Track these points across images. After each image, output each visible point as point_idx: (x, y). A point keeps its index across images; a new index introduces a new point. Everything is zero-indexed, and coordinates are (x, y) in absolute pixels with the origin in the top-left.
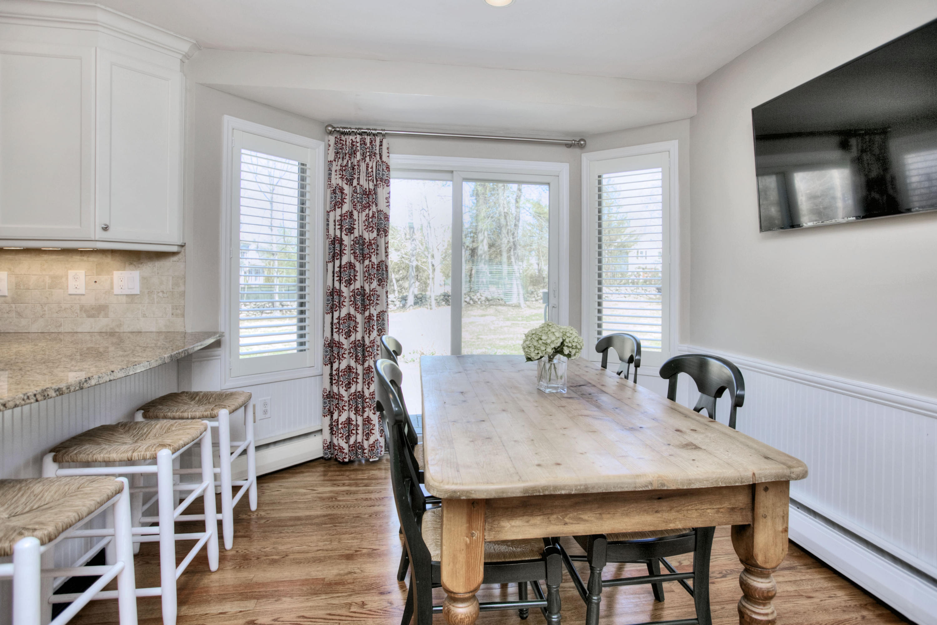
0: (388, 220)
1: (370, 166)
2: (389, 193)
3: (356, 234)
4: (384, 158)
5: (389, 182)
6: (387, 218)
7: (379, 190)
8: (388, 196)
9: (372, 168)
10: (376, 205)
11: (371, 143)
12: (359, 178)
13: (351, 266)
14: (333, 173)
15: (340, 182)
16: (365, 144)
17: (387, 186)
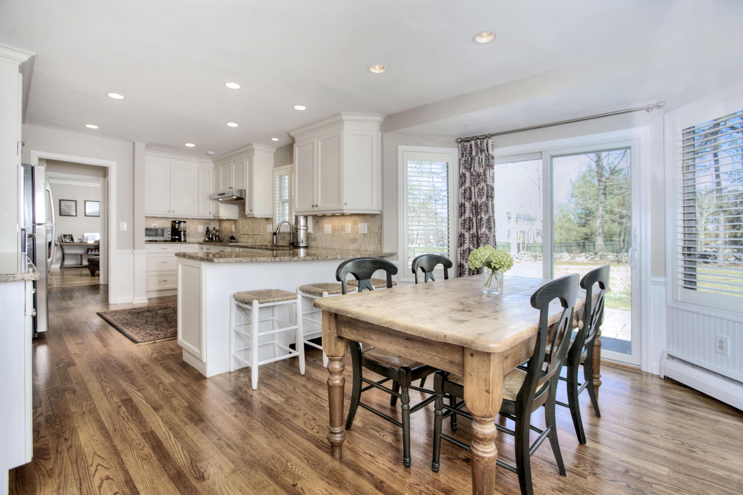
0: (493, 190)
1: (480, 158)
2: (494, 173)
3: (473, 200)
4: (490, 152)
5: (493, 166)
6: (492, 189)
7: (487, 172)
8: (493, 175)
9: (482, 159)
10: (485, 181)
11: (481, 144)
12: (474, 167)
13: (470, 220)
14: (461, 165)
15: (464, 171)
16: (477, 145)
17: (492, 169)
